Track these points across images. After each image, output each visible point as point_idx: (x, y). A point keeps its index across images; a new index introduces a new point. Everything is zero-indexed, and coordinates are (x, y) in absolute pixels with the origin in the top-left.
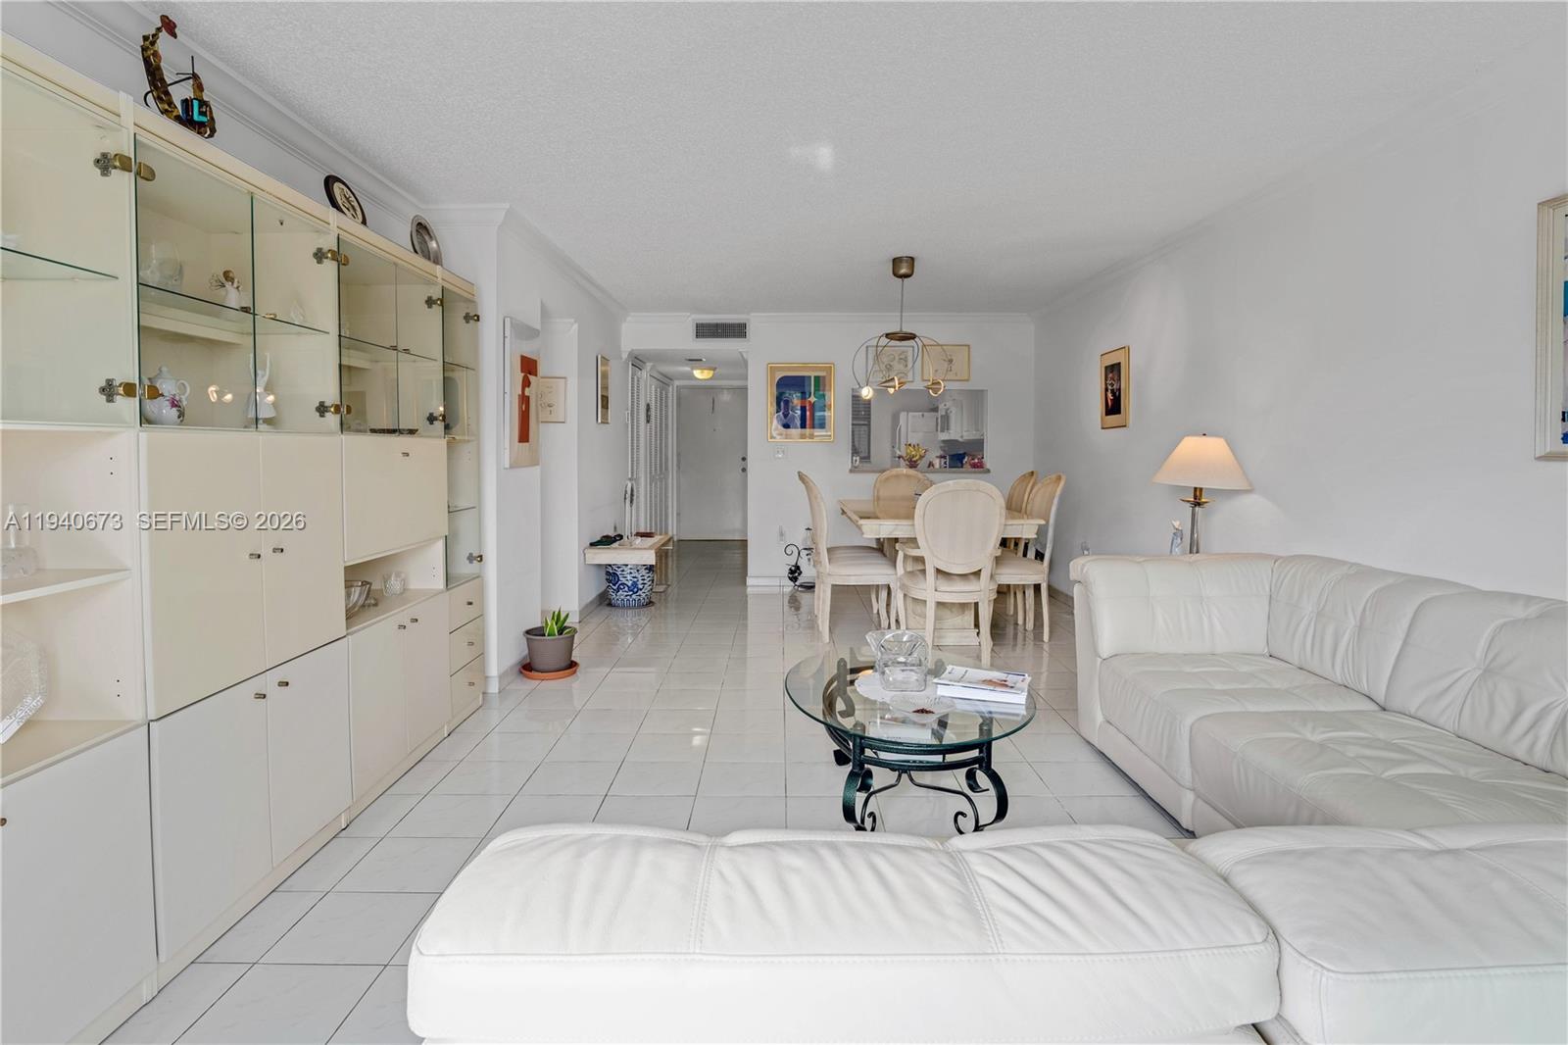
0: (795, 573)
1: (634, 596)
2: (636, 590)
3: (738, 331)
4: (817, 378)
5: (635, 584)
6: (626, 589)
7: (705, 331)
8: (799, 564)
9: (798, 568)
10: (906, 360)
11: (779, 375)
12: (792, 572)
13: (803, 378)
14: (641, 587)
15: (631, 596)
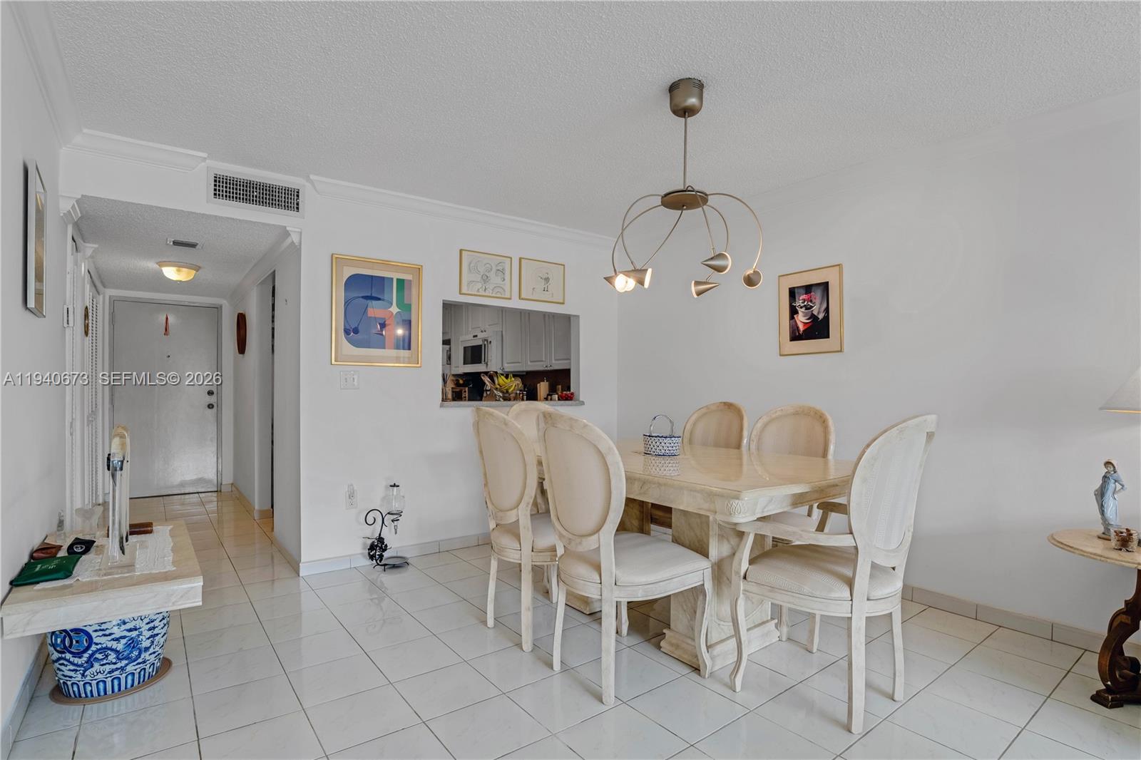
0: (377, 549)
1: (130, 668)
2: (136, 653)
3: (287, 199)
4: (400, 282)
5: (133, 644)
6: (112, 657)
7: (227, 188)
8: (382, 536)
9: (381, 540)
10: (503, 272)
11: (349, 272)
12: (372, 547)
13: (382, 280)
14: (146, 644)
15: (122, 669)
